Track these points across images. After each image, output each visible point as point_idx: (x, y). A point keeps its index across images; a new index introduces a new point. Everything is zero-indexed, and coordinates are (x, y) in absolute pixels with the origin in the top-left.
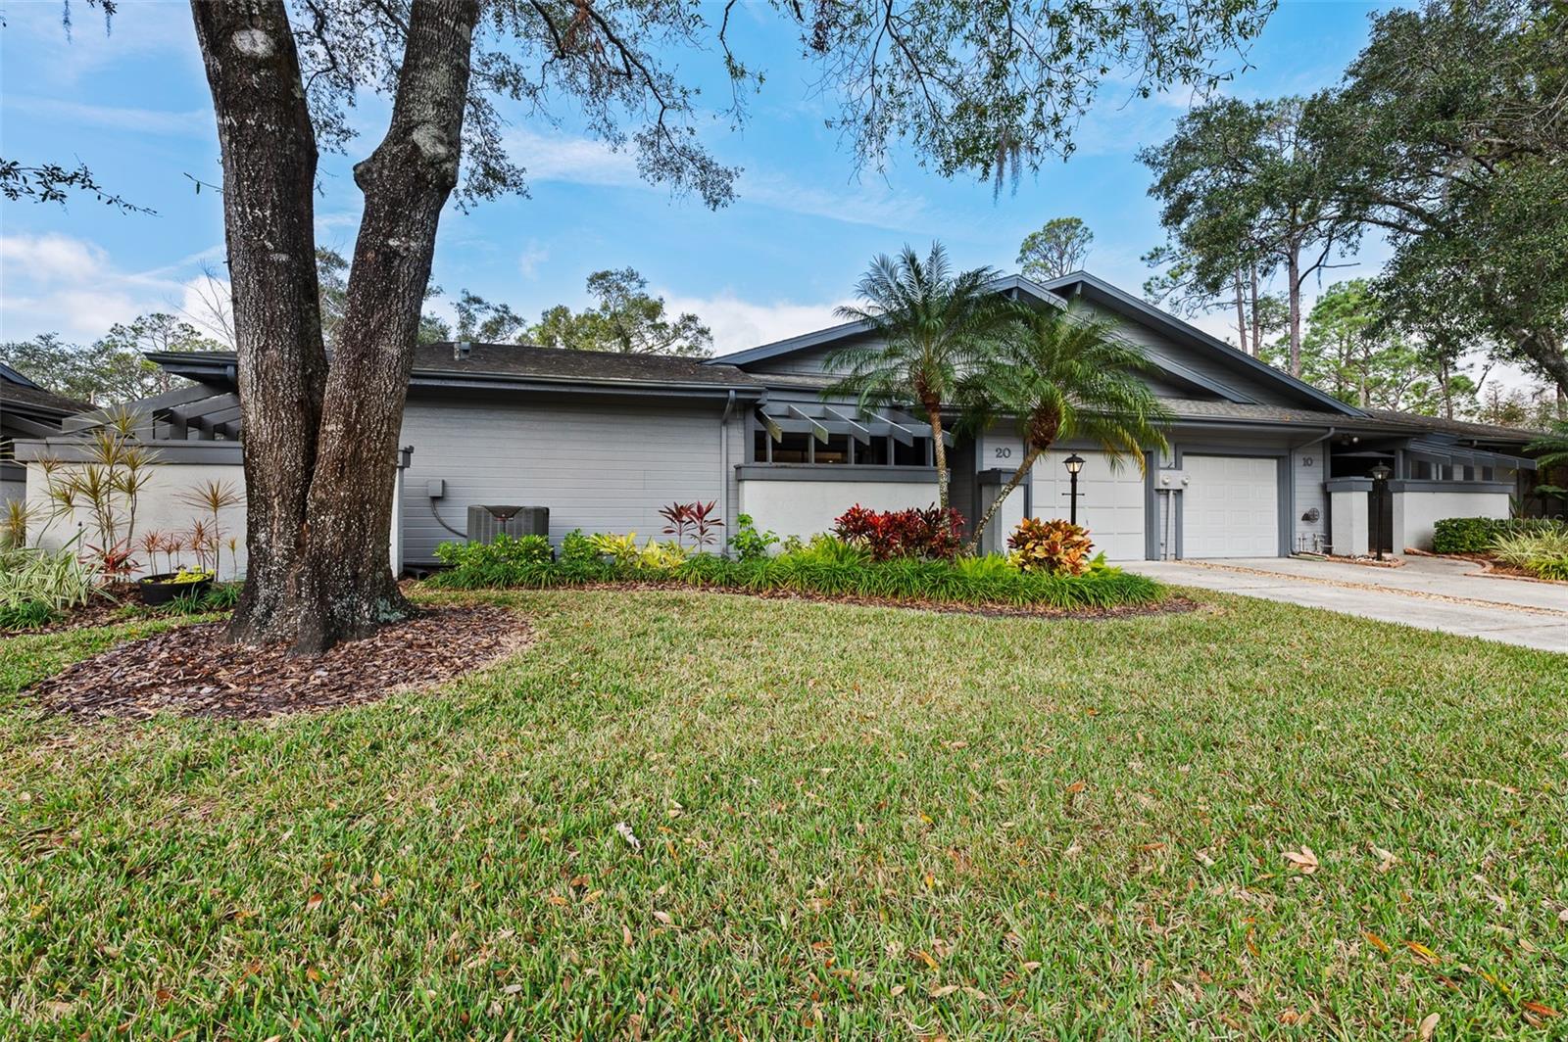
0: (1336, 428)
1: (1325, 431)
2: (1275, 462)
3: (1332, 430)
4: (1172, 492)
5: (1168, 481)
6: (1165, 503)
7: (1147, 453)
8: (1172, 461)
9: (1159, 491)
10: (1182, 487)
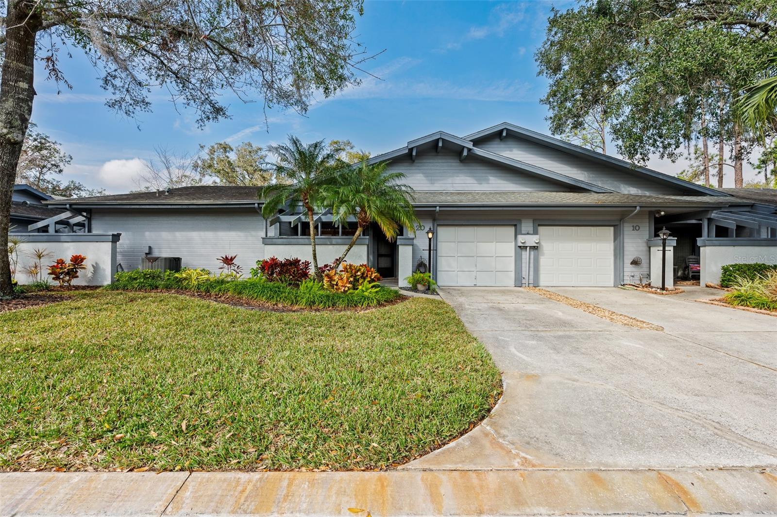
0: (640, 207)
1: (633, 209)
2: (612, 228)
3: (638, 208)
4: (528, 248)
5: (523, 241)
6: (525, 254)
7: (515, 225)
8: (531, 230)
9: (520, 247)
10: (535, 245)
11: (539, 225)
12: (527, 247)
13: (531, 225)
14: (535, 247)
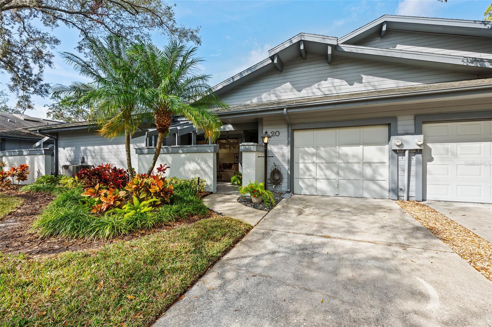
4: (407, 152)
5: (398, 144)
6: (403, 161)
7: (389, 125)
8: (412, 128)
9: (395, 151)
10: (418, 148)
11: (424, 122)
12: (405, 150)
13: (412, 122)
14: (417, 150)
